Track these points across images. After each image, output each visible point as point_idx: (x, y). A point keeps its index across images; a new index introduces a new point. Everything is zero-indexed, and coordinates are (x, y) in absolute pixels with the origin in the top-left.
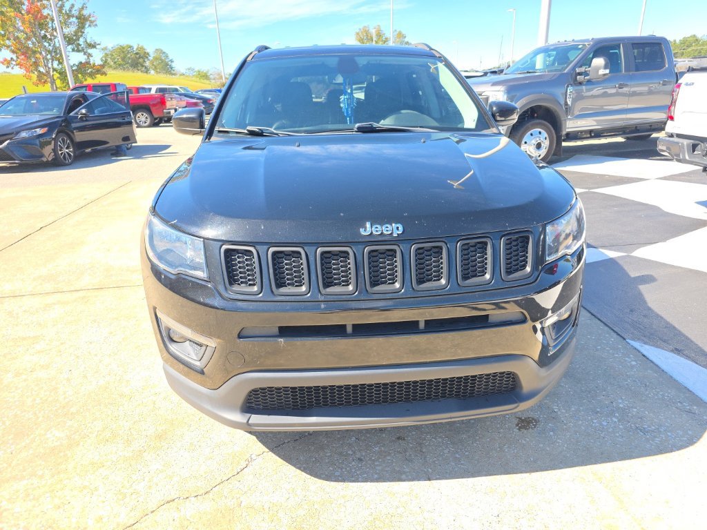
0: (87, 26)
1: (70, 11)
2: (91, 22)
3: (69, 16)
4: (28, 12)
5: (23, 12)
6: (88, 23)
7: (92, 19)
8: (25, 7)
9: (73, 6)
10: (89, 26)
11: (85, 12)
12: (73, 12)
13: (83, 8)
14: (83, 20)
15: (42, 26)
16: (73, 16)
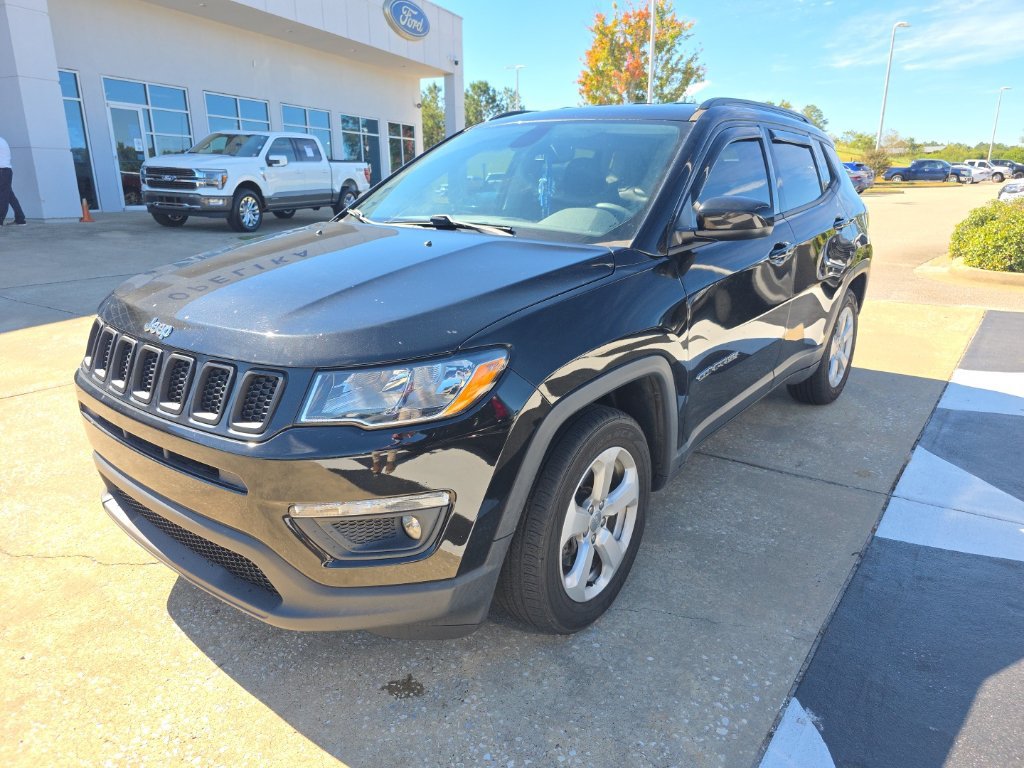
0: (692, 81)
1: (677, 64)
2: (699, 77)
3: (673, 70)
4: (627, 70)
5: (623, 69)
6: (694, 79)
7: (701, 72)
8: (626, 64)
9: (682, 57)
10: (696, 81)
11: (694, 65)
12: (680, 66)
13: (692, 60)
14: (689, 75)
15: (640, 86)
16: (679, 70)
